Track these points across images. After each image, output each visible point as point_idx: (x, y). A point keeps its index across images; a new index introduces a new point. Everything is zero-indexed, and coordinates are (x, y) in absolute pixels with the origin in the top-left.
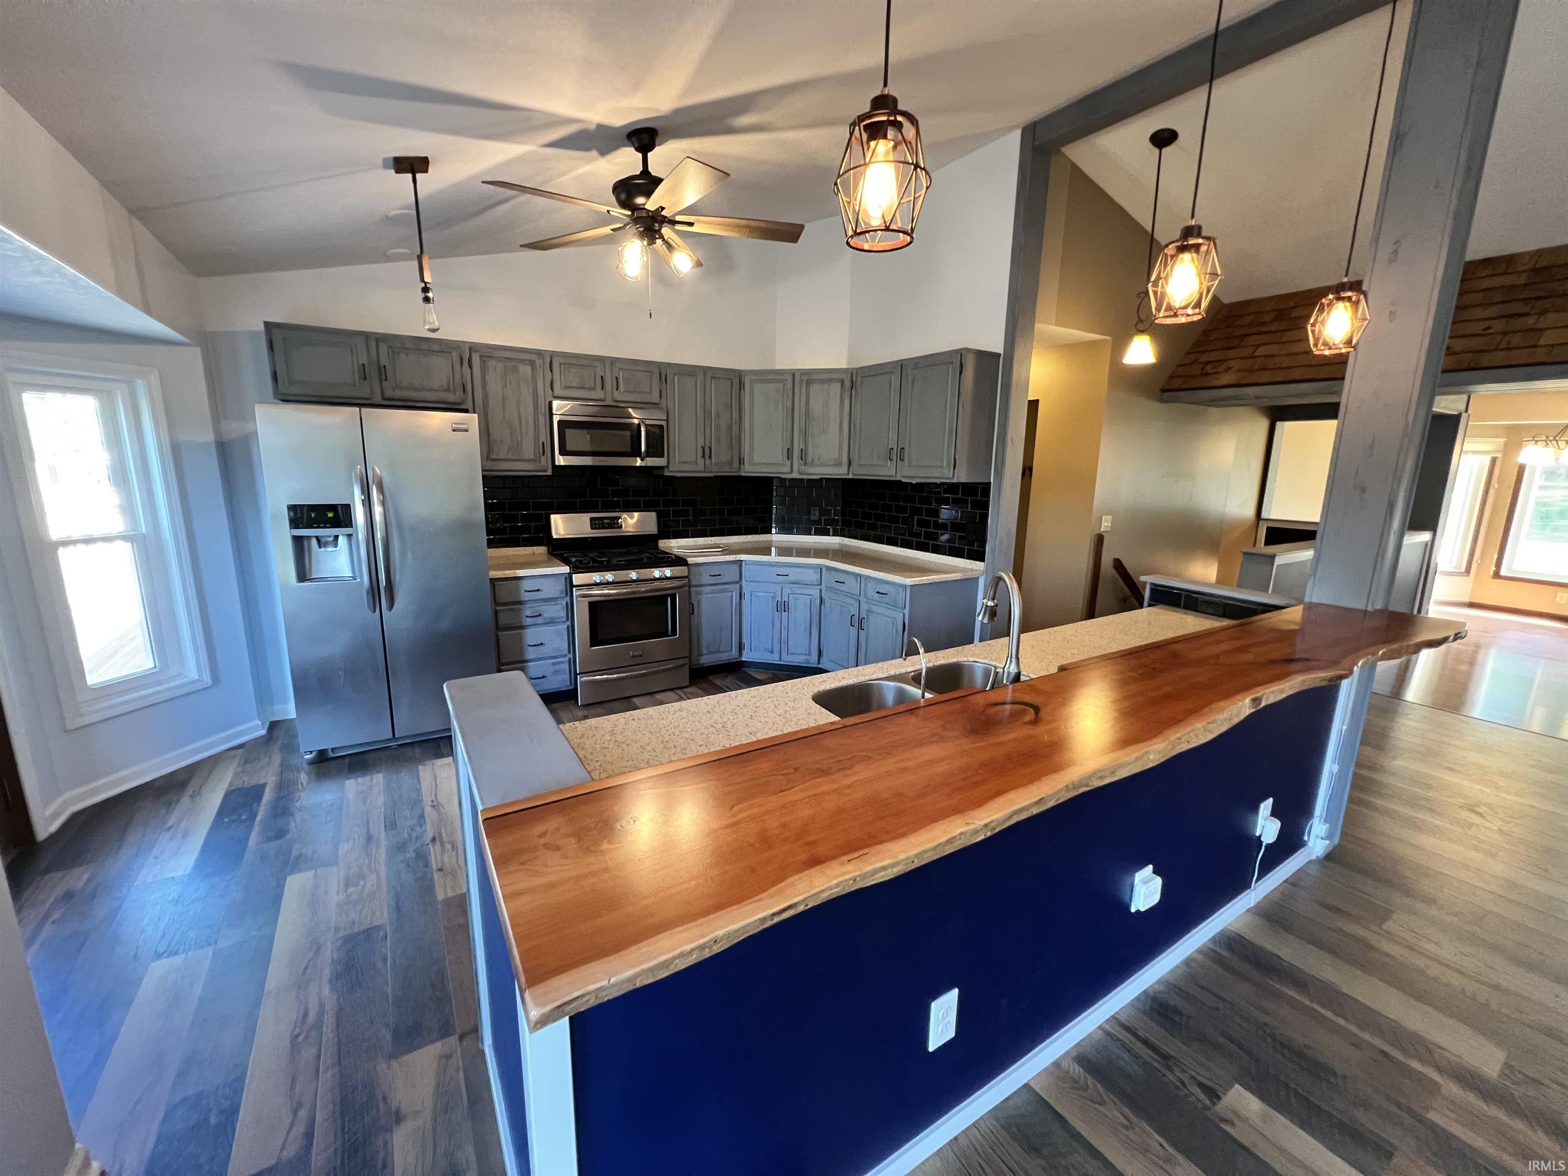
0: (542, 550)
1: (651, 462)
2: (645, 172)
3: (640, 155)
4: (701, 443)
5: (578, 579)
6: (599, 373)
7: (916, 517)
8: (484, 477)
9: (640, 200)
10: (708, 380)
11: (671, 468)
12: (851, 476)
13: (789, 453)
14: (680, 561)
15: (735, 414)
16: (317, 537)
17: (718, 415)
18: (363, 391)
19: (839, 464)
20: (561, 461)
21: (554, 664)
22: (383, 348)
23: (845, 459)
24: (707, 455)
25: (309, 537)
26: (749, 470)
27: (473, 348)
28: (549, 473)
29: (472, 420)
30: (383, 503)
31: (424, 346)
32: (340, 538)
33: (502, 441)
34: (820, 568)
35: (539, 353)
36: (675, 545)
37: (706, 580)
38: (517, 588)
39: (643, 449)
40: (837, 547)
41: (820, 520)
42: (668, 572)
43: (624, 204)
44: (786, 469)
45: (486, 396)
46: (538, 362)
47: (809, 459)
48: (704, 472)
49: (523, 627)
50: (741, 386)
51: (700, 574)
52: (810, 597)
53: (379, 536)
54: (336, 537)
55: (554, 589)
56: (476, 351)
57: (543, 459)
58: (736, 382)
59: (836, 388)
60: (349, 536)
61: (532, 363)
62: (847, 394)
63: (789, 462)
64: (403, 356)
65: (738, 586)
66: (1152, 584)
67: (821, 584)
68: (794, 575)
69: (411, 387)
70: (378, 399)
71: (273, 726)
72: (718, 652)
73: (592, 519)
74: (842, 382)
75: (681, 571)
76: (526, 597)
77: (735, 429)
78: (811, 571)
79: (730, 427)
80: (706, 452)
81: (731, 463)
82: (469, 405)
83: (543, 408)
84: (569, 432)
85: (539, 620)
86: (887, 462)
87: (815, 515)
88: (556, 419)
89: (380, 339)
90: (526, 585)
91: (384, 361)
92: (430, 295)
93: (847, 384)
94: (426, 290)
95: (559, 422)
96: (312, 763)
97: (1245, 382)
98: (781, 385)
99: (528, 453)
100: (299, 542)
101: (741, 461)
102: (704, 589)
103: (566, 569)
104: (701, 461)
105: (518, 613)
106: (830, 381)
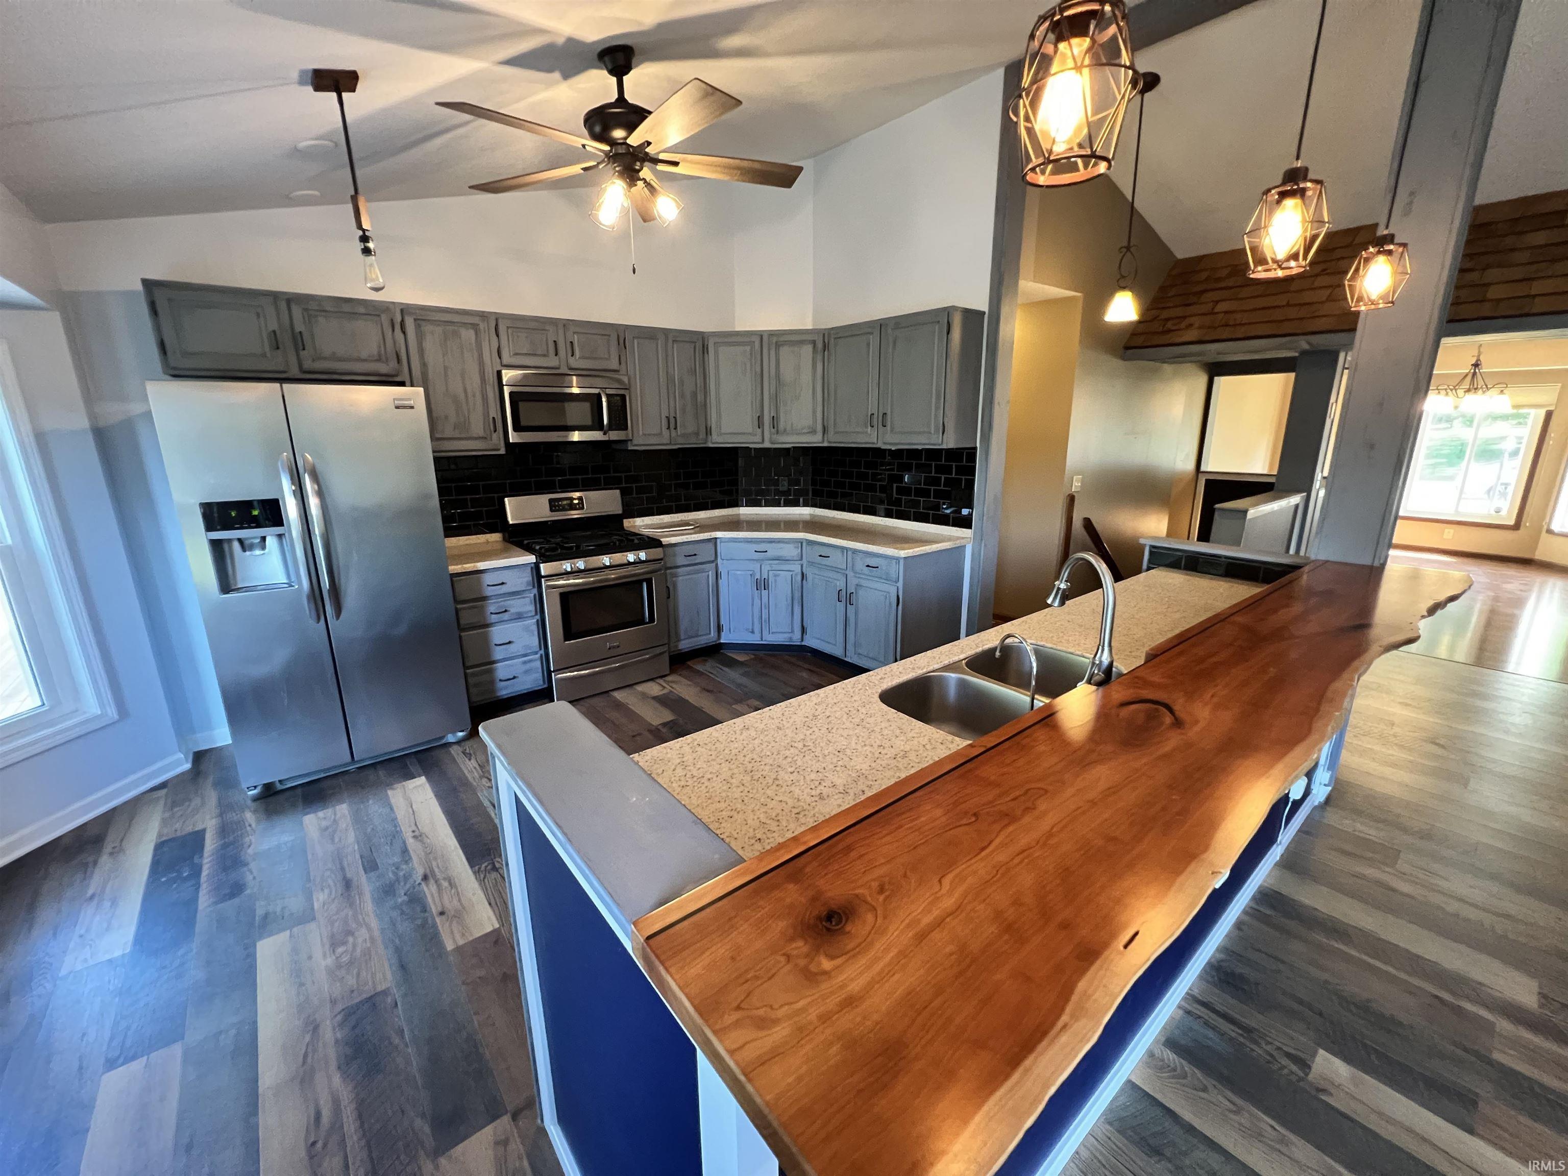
0: (496, 537)
1: (614, 435)
2: (621, 100)
3: (614, 79)
4: (665, 413)
5: (545, 568)
6: (551, 339)
7: (895, 485)
8: (437, 460)
9: (618, 134)
10: (670, 341)
11: (635, 442)
12: (826, 444)
13: (760, 424)
14: (652, 543)
15: (700, 381)
16: (240, 541)
17: (682, 382)
18: (274, 363)
19: (813, 432)
20: (513, 437)
21: (525, 663)
22: (297, 312)
23: (819, 428)
24: (672, 426)
25: (230, 541)
26: (718, 440)
27: (405, 310)
28: (502, 451)
29: (415, 394)
30: (320, 494)
31: (346, 308)
32: (268, 539)
33: (446, 417)
34: (801, 542)
35: (483, 315)
36: (642, 524)
37: (681, 560)
38: (479, 582)
39: (606, 421)
40: (808, 518)
41: (789, 490)
42: (643, 555)
43: (597, 137)
44: (758, 438)
45: (424, 365)
46: (482, 326)
47: (782, 426)
48: (670, 444)
49: (488, 626)
50: (705, 349)
51: (675, 555)
52: (791, 573)
53: (317, 535)
54: (264, 539)
55: (522, 580)
56: (410, 314)
57: (495, 436)
58: (699, 345)
59: (809, 349)
60: (280, 536)
61: (475, 326)
62: (819, 357)
63: (759, 431)
64: (321, 320)
65: (714, 564)
66: (1152, 547)
67: (801, 559)
68: (773, 551)
69: (334, 357)
70: (295, 372)
71: (199, 757)
72: (697, 636)
73: (551, 501)
74: (814, 343)
75: (657, 553)
76: (489, 592)
77: (700, 397)
78: (791, 546)
79: (694, 394)
80: (671, 423)
81: (697, 434)
82: (405, 377)
83: (491, 378)
84: (522, 406)
85: (506, 616)
86: (867, 427)
87: (784, 485)
88: (507, 391)
89: (292, 300)
90: (488, 579)
91: (299, 327)
92: (371, 245)
93: (820, 345)
94: (364, 239)
95: (511, 394)
96: (256, 799)
97: (1207, 338)
98: (748, 348)
99: (477, 428)
100: (217, 546)
101: (708, 431)
102: (679, 570)
103: (532, 559)
104: (666, 433)
105: (482, 609)
106: (802, 342)
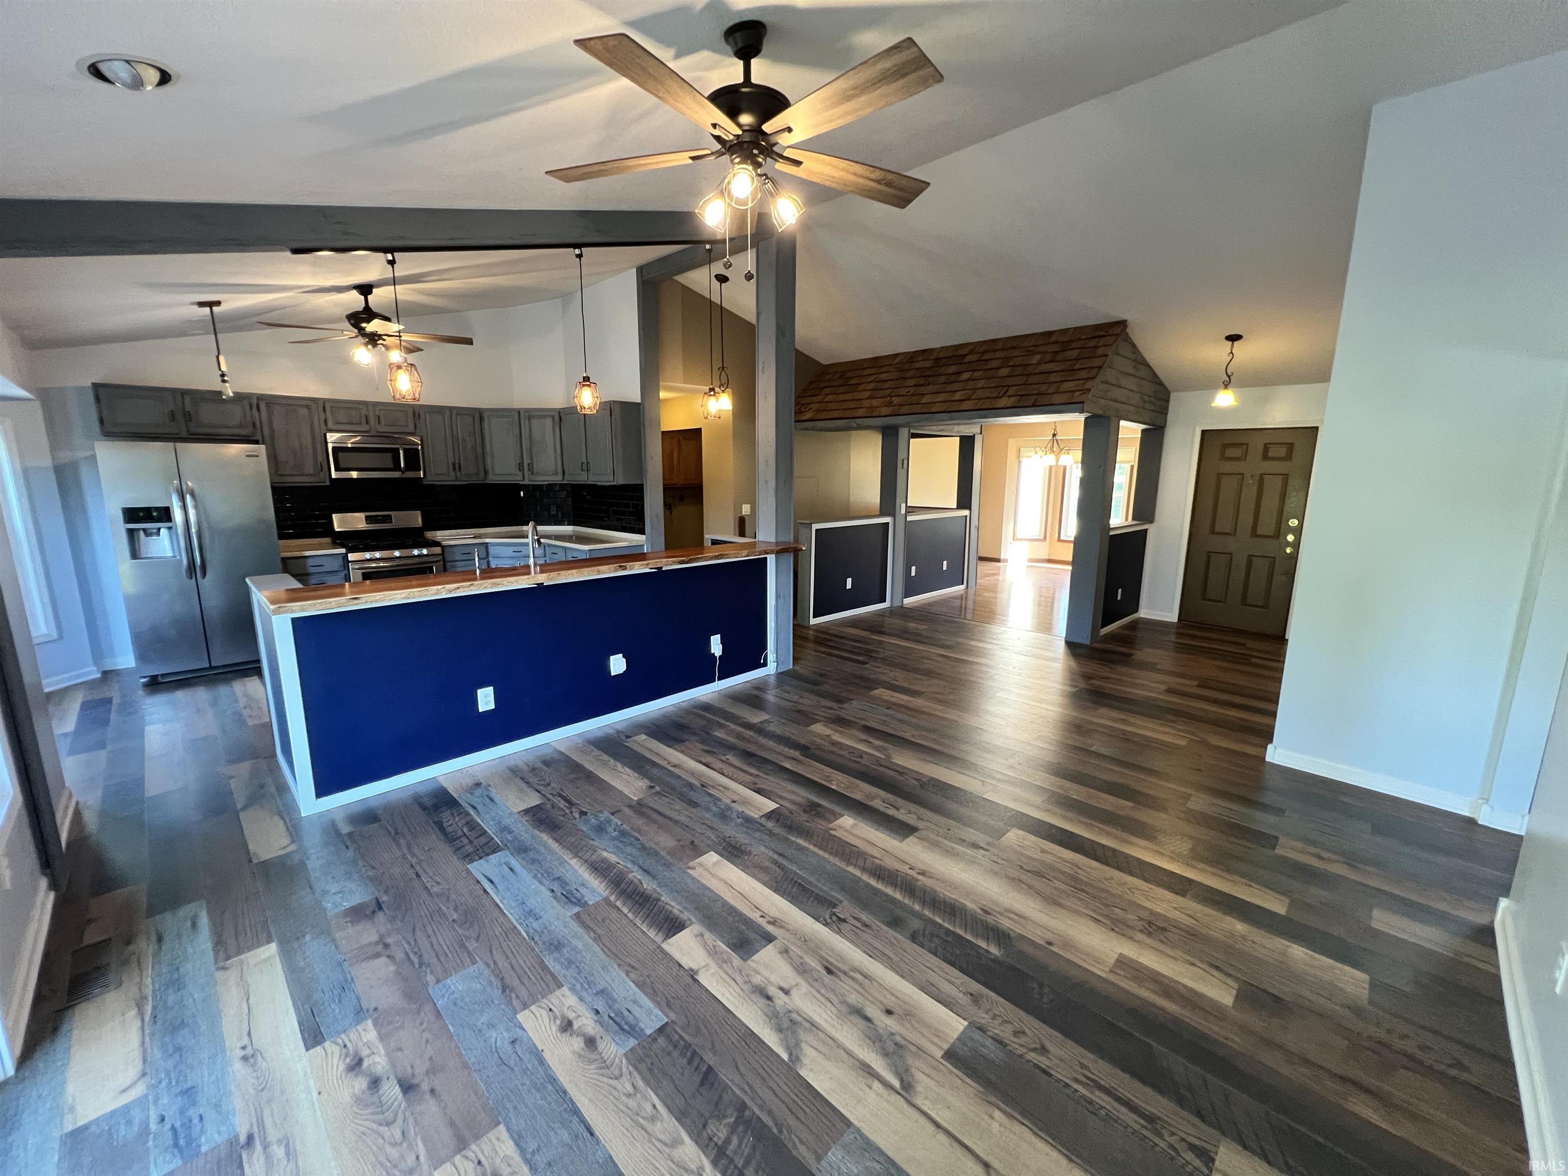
0: (327, 540)
1: (410, 474)
3: (363, 297)
4: (451, 460)
5: (352, 557)
6: (364, 413)
8: (273, 488)
10: (454, 416)
11: (428, 479)
12: (565, 482)
13: (521, 466)
14: (437, 544)
15: (478, 440)
16: (144, 530)
17: (464, 441)
18: (172, 429)
19: (556, 474)
20: (334, 475)
22: (187, 400)
23: (560, 470)
24: (457, 469)
25: (138, 530)
26: (492, 479)
27: (261, 398)
28: (328, 483)
29: (261, 449)
30: (196, 507)
32: (162, 530)
33: (287, 462)
35: (314, 400)
36: (440, 535)
37: (460, 557)
38: (305, 565)
39: (402, 466)
40: (571, 533)
41: (557, 514)
42: (425, 551)
44: (520, 478)
45: (272, 430)
46: (314, 407)
47: (535, 470)
48: (456, 481)
50: (481, 419)
51: (453, 551)
53: (193, 530)
54: (159, 529)
55: (337, 564)
56: (262, 400)
57: (322, 474)
58: (477, 416)
59: (548, 422)
60: (170, 528)
61: (307, 407)
62: (557, 426)
63: (520, 473)
64: (203, 404)
65: (486, 561)
67: (545, 556)
69: (212, 427)
70: (184, 434)
71: (106, 673)
73: (367, 517)
74: (553, 417)
75: (438, 550)
76: (311, 570)
77: (479, 450)
79: (474, 448)
80: (456, 467)
81: (478, 474)
82: (260, 438)
83: (319, 439)
84: (341, 455)
86: (582, 472)
87: (553, 511)
88: (330, 446)
89: (184, 393)
90: (310, 562)
91: (188, 408)
92: (226, 378)
93: (557, 418)
94: (223, 375)
95: (334, 448)
96: (146, 685)
98: (510, 419)
99: (309, 469)
100: (131, 533)
101: (486, 472)
102: (458, 563)
103: (343, 551)
104: (452, 474)
106: (545, 417)
